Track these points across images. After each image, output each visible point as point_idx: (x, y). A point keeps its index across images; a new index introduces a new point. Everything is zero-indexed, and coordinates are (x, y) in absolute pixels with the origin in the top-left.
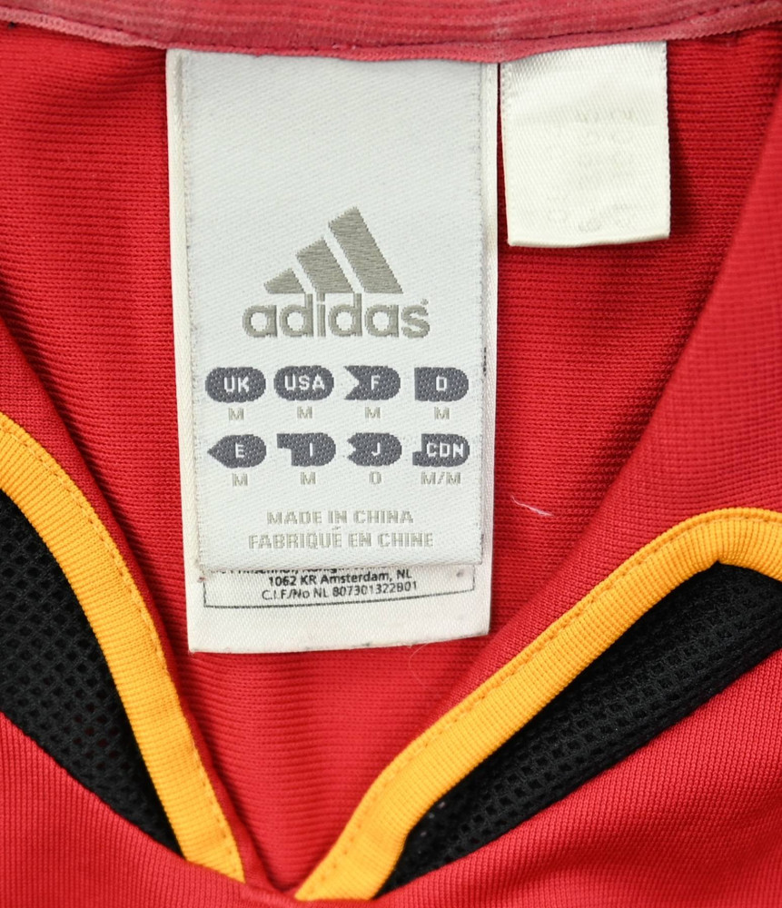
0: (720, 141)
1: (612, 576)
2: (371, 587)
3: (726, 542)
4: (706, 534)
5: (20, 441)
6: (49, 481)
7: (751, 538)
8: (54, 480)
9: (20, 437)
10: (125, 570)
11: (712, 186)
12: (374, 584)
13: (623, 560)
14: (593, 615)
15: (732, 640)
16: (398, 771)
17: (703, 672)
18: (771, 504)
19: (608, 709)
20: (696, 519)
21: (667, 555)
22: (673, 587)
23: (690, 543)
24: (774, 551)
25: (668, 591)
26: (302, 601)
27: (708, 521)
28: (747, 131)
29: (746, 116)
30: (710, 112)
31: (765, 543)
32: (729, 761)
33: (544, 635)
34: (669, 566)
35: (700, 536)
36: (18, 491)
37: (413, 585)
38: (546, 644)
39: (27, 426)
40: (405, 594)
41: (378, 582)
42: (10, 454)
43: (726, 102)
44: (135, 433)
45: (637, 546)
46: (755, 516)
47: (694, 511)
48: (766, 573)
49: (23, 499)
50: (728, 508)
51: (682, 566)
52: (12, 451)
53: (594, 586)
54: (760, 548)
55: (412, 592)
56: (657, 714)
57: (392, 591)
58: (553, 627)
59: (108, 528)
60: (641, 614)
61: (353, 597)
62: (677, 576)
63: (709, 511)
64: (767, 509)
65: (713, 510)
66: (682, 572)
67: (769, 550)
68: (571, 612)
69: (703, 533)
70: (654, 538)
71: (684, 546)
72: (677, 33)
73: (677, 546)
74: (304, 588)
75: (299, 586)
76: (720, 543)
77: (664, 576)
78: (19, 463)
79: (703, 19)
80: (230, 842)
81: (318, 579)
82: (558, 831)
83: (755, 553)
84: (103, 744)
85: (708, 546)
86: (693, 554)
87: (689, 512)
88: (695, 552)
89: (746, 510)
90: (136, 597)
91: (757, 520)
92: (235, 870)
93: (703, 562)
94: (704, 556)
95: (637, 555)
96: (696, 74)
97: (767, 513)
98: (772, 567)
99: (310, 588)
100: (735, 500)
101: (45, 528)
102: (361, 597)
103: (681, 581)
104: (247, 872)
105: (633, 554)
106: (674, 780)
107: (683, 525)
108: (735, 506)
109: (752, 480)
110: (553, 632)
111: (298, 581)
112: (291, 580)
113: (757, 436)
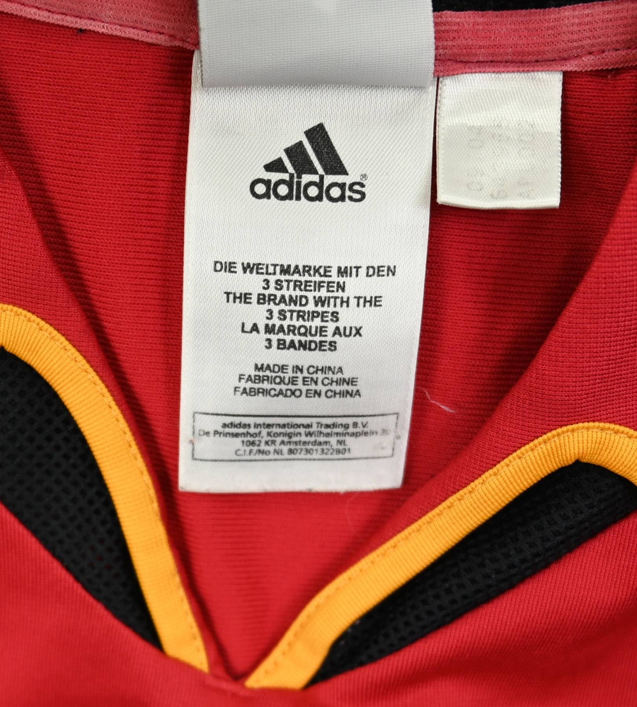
0: (597, 149)
1: (498, 466)
2: (317, 450)
3: (585, 447)
4: (571, 440)
5: (62, 346)
6: (80, 376)
7: (604, 445)
8: (85, 376)
9: (61, 344)
10: (133, 443)
11: (588, 181)
12: (319, 448)
13: (508, 455)
14: (482, 493)
15: (583, 516)
16: (328, 597)
17: (560, 538)
18: (620, 420)
19: (488, 561)
20: (565, 428)
21: (541, 454)
22: (543, 476)
23: (558, 446)
24: (620, 455)
25: (539, 479)
26: (265, 457)
27: (573, 431)
28: (619, 144)
29: (618, 133)
30: (592, 128)
31: (614, 449)
32: (575, 603)
33: (444, 505)
34: (541, 461)
35: (567, 441)
36: (58, 382)
37: (347, 451)
38: (445, 512)
39: (67, 335)
40: (341, 456)
41: (322, 447)
42: (53, 355)
43: (604, 122)
44: (152, 337)
45: (519, 446)
46: (609, 429)
47: (563, 423)
48: (612, 470)
49: (61, 388)
50: (588, 422)
51: (551, 462)
52: (55, 353)
53: (484, 472)
54: (610, 452)
55: (347, 455)
56: (524, 566)
57: (332, 454)
58: (451, 499)
59: (123, 412)
60: (517, 494)
61: (302, 456)
62: (547, 468)
63: (574, 423)
64: (617, 424)
65: (577, 423)
66: (550, 466)
67: (616, 454)
68: (465, 490)
69: (569, 438)
70: (532, 441)
71: (554, 448)
72: (571, 66)
73: (549, 447)
74: (267, 448)
75: (263, 447)
76: (581, 447)
77: (538, 468)
78: (60, 362)
79: (592, 57)
80: (199, 643)
81: (278, 443)
82: (445, 648)
83: (605, 455)
84: (109, 568)
85: (572, 449)
86: (560, 454)
87: (560, 423)
88: (562, 452)
89: (602, 425)
90: (140, 463)
91: (609, 432)
92: (201, 663)
93: (567, 460)
94: (568, 456)
95: (519, 452)
96: (584, 99)
97: (617, 427)
98: (617, 467)
99: (271, 448)
100: (594, 417)
101: (76, 410)
102: (309, 456)
103: (549, 472)
104: (212, 664)
105: (516, 451)
106: (533, 615)
107: (554, 432)
108: (594, 421)
109: (607, 403)
110: (451, 503)
111: (263, 444)
112: (257, 443)
113: (615, 372)
